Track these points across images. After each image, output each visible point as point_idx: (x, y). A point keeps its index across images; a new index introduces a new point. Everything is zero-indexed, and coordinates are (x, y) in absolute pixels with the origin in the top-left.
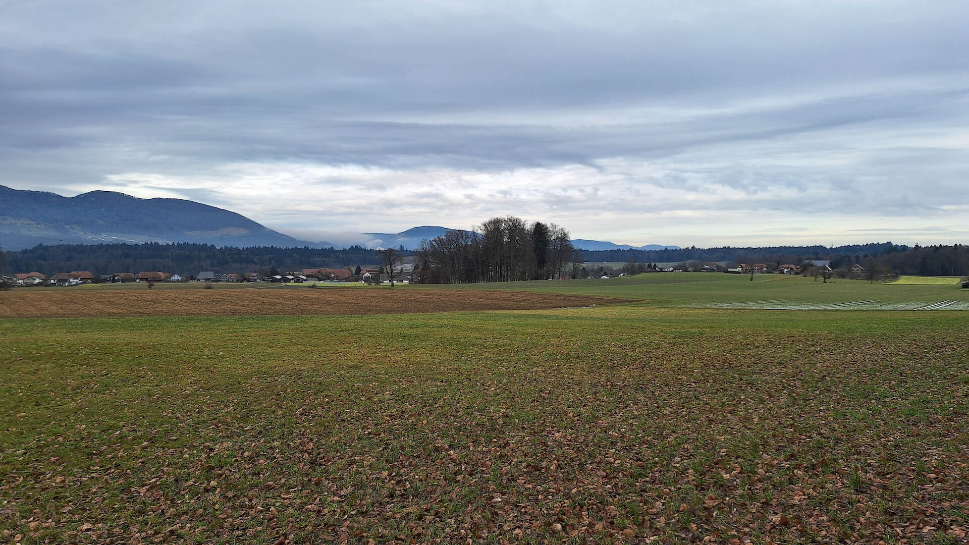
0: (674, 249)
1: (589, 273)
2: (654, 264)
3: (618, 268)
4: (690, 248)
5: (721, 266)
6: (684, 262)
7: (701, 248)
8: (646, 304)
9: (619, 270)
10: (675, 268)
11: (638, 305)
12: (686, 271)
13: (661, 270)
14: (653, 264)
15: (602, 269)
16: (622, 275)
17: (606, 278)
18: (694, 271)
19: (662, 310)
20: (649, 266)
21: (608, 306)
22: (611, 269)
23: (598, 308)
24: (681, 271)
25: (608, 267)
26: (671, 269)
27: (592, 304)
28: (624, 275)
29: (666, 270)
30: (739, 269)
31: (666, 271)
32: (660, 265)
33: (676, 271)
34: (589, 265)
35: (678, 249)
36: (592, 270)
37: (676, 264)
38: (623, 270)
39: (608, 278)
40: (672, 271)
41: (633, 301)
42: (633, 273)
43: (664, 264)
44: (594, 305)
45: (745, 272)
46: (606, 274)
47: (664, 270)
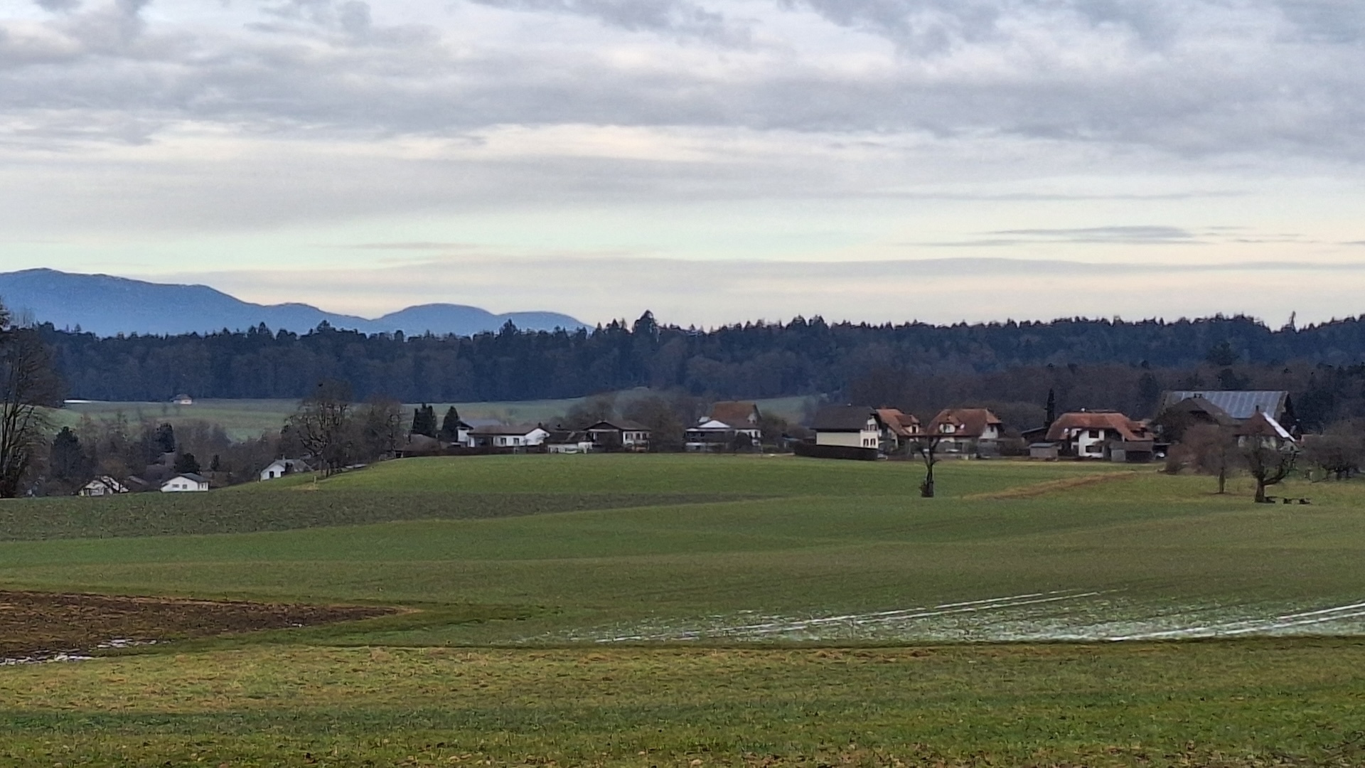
0: (551, 331)
1: (93, 463)
2: (447, 407)
3: (256, 435)
4: (630, 327)
5: (784, 423)
6: (601, 398)
7: (685, 326)
8: (404, 628)
9: (264, 441)
10: (557, 435)
11: (357, 639)
12: (609, 444)
13: (485, 445)
14: (440, 411)
15: (165, 438)
16: (278, 470)
17: (192, 486)
18: (653, 446)
19: (484, 660)
20: (423, 422)
21: (195, 648)
22: (220, 438)
23: (141, 661)
24: (582, 445)
25: (203, 425)
26: (535, 437)
27: (109, 638)
28: (288, 470)
29: (510, 441)
30: (869, 437)
31: (509, 450)
32: (476, 415)
33: (561, 448)
34: (94, 418)
35: (571, 329)
36: (114, 446)
37: (559, 409)
38: (285, 447)
39: (205, 488)
40: (540, 449)
41: (334, 615)
42: (337, 461)
43: (501, 409)
44: (117, 643)
45: (897, 449)
46: (187, 467)
47: (497, 441)
